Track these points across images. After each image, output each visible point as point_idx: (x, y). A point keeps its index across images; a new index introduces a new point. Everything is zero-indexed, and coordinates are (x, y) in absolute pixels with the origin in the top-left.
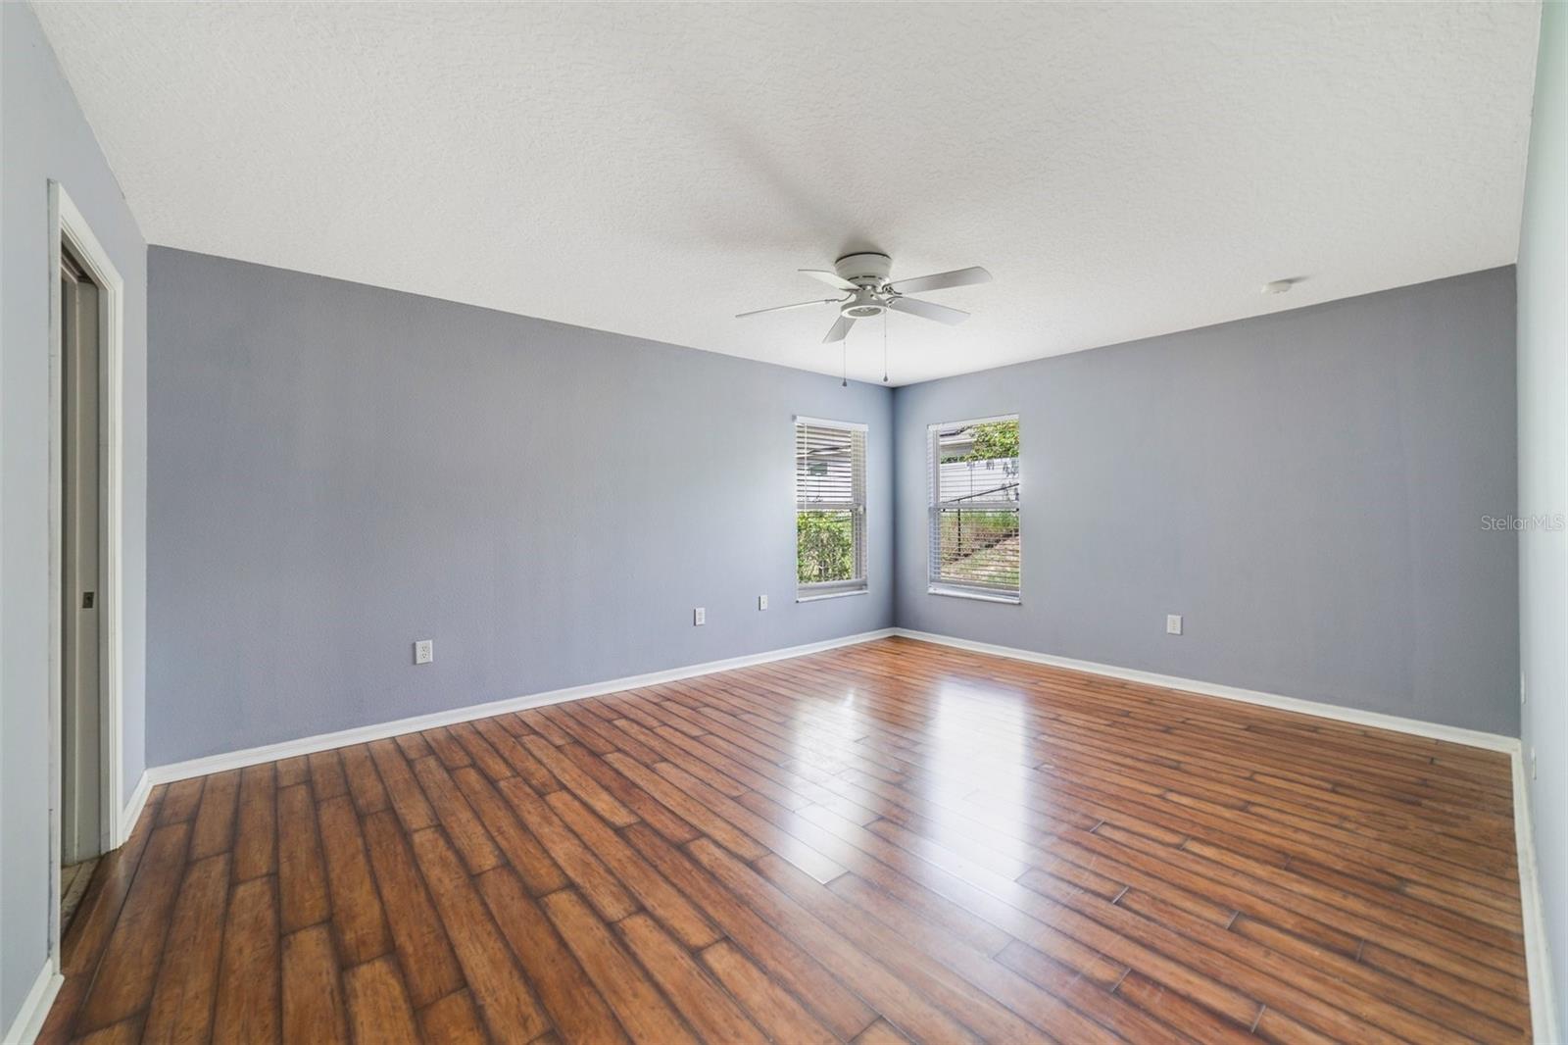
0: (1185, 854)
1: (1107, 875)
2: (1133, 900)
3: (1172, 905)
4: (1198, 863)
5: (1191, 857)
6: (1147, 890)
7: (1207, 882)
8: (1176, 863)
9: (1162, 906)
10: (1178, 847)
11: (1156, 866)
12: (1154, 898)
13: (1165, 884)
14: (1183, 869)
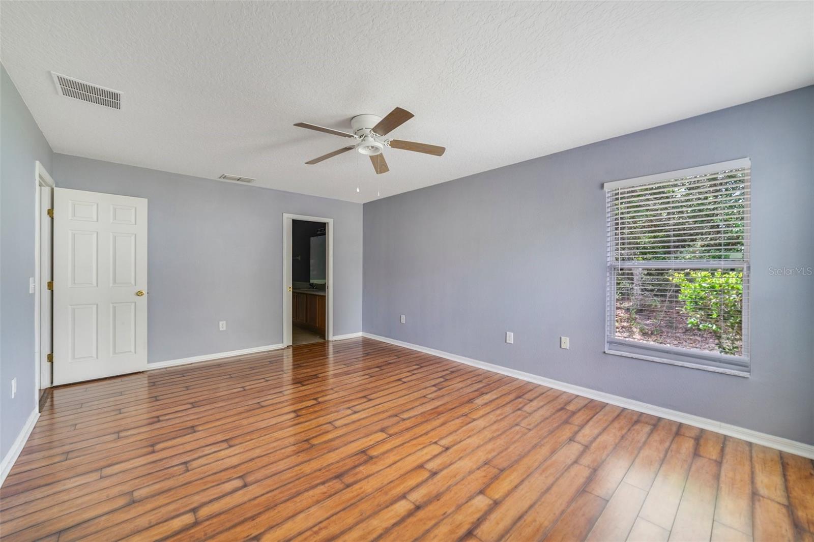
0: (187, 509)
1: (202, 468)
2: (180, 469)
3: (163, 480)
4: (175, 510)
5: (182, 511)
6: (181, 477)
7: (161, 504)
8: (185, 500)
9: (167, 477)
10: (194, 510)
11: (190, 489)
12: (173, 476)
13: (177, 485)
14: (178, 500)
